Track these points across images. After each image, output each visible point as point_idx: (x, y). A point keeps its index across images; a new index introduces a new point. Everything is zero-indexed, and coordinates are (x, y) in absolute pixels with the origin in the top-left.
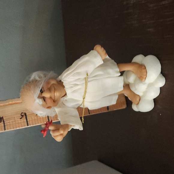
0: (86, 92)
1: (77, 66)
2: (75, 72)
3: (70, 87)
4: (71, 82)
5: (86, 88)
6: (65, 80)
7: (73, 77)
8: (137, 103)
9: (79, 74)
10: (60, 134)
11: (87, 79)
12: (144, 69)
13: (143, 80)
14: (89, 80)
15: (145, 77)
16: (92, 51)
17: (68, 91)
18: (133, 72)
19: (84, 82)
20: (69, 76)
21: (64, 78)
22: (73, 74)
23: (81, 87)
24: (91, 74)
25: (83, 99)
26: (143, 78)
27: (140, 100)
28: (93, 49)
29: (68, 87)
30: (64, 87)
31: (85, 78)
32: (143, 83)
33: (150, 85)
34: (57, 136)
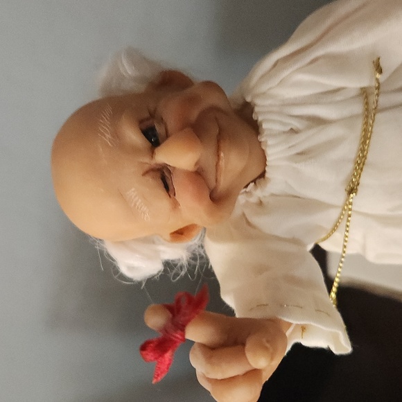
1: (329, 22)
3: (288, 128)
5: (366, 138)
9: (340, 63)
10: (247, 368)
11: (372, 99)
14: (384, 100)
19: (358, 108)
20: (286, 73)
24: (394, 71)
29: (277, 128)
31: (364, 93)
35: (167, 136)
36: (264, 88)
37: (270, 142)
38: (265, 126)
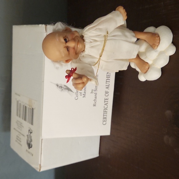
0: (103, 50)
1: (100, 21)
2: (97, 27)
3: (90, 41)
4: (92, 37)
5: (104, 46)
6: (86, 34)
7: (94, 32)
8: (145, 71)
9: (100, 30)
10: (82, 82)
11: (106, 38)
12: (157, 37)
13: (156, 47)
14: (109, 38)
15: (158, 44)
16: (114, 11)
17: (87, 46)
18: (145, 41)
19: (103, 39)
20: (90, 31)
21: (85, 32)
22: (95, 29)
23: (100, 44)
24: (111, 33)
25: (100, 56)
26: (155, 45)
27: (148, 68)
28: (115, 10)
29: (88, 41)
30: (84, 40)
31: (105, 36)
32: (155, 50)
33: (161, 53)
34: (79, 83)
35: (69, 41)
36: (86, 33)
37: (86, 44)
38: (86, 40)
